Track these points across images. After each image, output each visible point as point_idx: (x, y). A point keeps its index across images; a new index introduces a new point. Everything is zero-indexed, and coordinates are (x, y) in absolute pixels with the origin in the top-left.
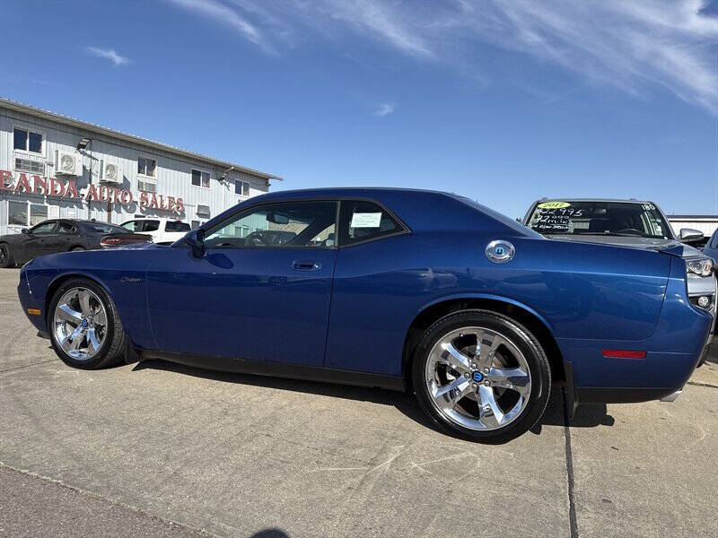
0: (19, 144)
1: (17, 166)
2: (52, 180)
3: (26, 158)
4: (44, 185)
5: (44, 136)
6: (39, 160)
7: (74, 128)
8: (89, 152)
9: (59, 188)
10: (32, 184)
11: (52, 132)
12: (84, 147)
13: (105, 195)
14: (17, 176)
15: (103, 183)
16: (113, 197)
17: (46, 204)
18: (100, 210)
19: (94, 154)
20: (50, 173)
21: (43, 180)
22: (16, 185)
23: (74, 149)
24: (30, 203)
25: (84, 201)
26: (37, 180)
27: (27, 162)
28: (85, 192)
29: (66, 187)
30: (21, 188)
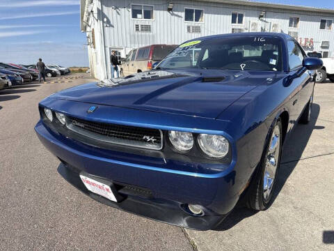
1: (232, 32)
3: (236, 27)
5: (244, 14)
6: (242, 28)
7: (258, 7)
11: (248, 11)
12: (262, 16)
19: (267, 20)
23: (257, 18)
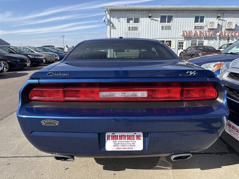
0: (196, 21)
1: (195, 28)
2: (206, 31)
3: (198, 25)
4: (203, 33)
5: (205, 16)
6: (203, 25)
7: (216, 10)
8: (222, 19)
9: (208, 34)
10: (199, 34)
11: (208, 14)
12: (219, 17)
13: (227, 34)
14: (194, 32)
15: (227, 29)
16: (230, 35)
17: (203, 40)
18: (224, 40)
19: (224, 19)
20: (206, 29)
21: (203, 32)
22: (193, 35)
23: (216, 19)
24: (198, 40)
25: (218, 37)
26: (200, 32)
27: (198, 27)
28: (218, 34)
29: (211, 33)
30: (195, 35)
